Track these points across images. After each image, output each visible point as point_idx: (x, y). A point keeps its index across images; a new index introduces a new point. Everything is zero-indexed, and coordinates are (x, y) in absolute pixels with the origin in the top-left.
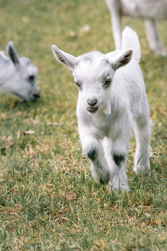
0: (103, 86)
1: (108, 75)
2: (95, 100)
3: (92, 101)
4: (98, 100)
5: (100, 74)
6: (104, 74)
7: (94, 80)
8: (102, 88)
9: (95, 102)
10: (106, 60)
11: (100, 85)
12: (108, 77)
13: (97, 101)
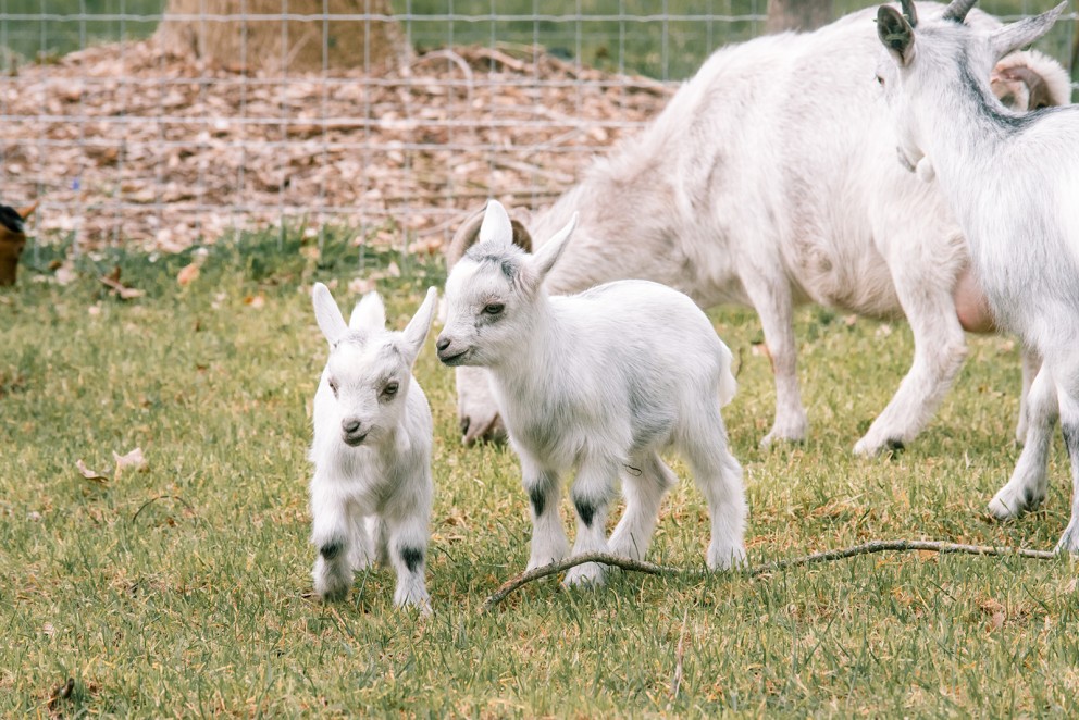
0: (379, 397)
1: (392, 375)
2: (355, 422)
3: (350, 424)
4: (363, 423)
5: (375, 374)
6: (383, 374)
7: (362, 384)
8: (375, 400)
9: (355, 426)
10: (391, 347)
11: (373, 394)
12: (391, 380)
13: (359, 424)
